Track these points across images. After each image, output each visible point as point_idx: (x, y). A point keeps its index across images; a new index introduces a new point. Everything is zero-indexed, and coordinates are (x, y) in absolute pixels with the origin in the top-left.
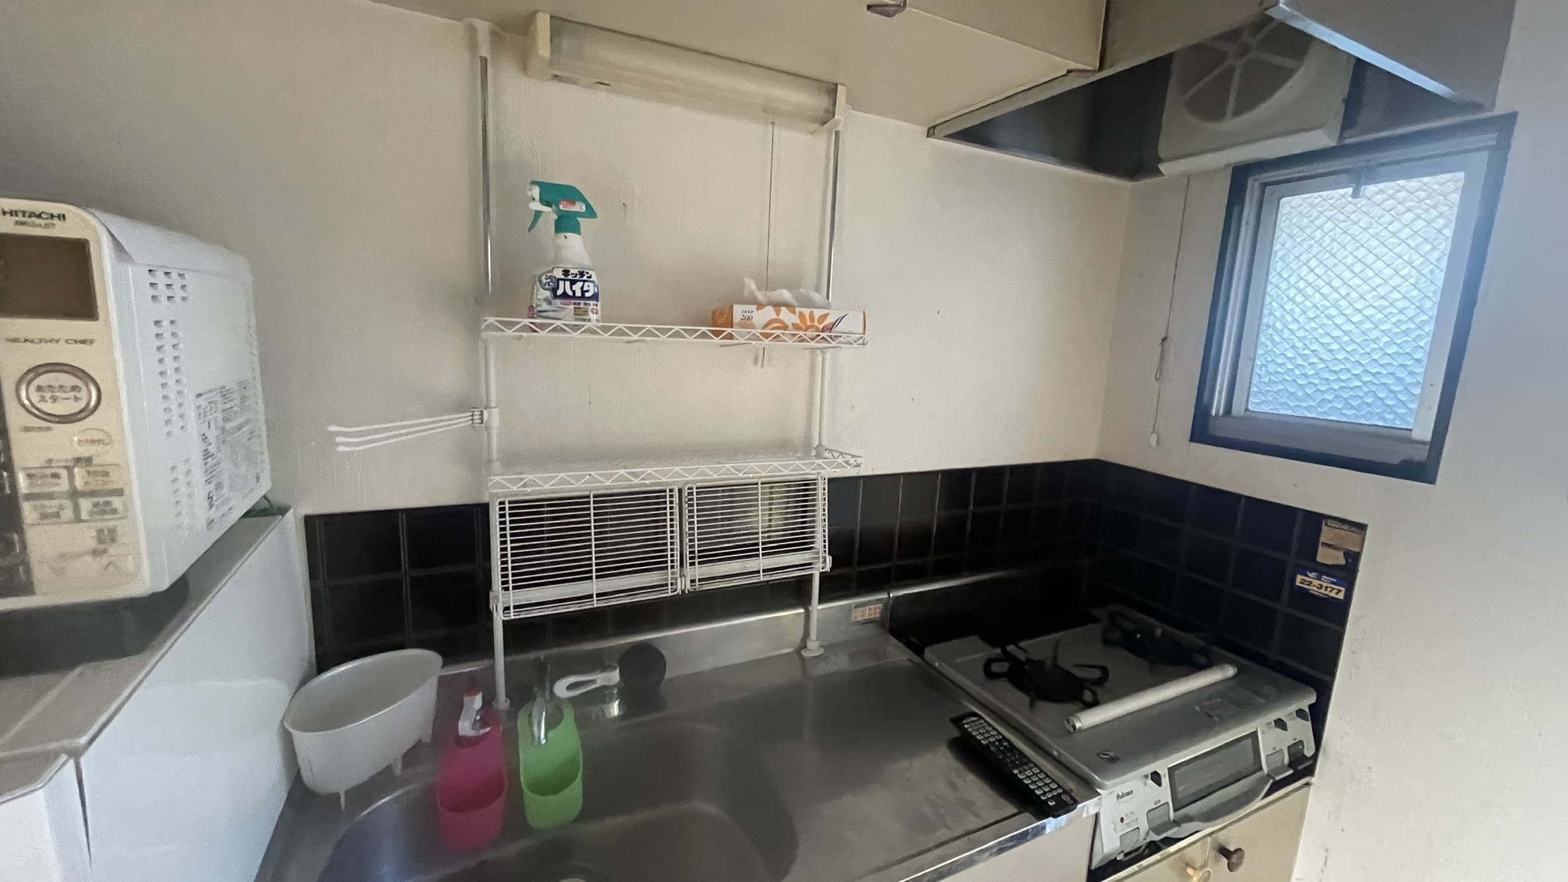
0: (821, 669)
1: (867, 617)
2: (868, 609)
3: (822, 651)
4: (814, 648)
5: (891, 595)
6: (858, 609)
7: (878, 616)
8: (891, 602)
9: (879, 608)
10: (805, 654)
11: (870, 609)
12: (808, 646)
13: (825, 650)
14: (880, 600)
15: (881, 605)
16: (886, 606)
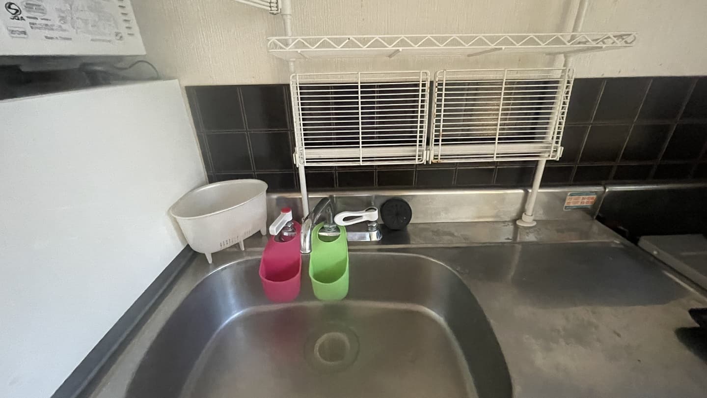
0: (531, 238)
1: (579, 204)
2: (581, 198)
3: (535, 224)
4: (528, 220)
5: (607, 190)
6: (573, 197)
7: (589, 204)
8: (605, 195)
9: (592, 198)
10: (518, 223)
11: (583, 198)
12: (523, 218)
13: (537, 222)
14: (596, 193)
15: (595, 196)
16: (599, 199)
